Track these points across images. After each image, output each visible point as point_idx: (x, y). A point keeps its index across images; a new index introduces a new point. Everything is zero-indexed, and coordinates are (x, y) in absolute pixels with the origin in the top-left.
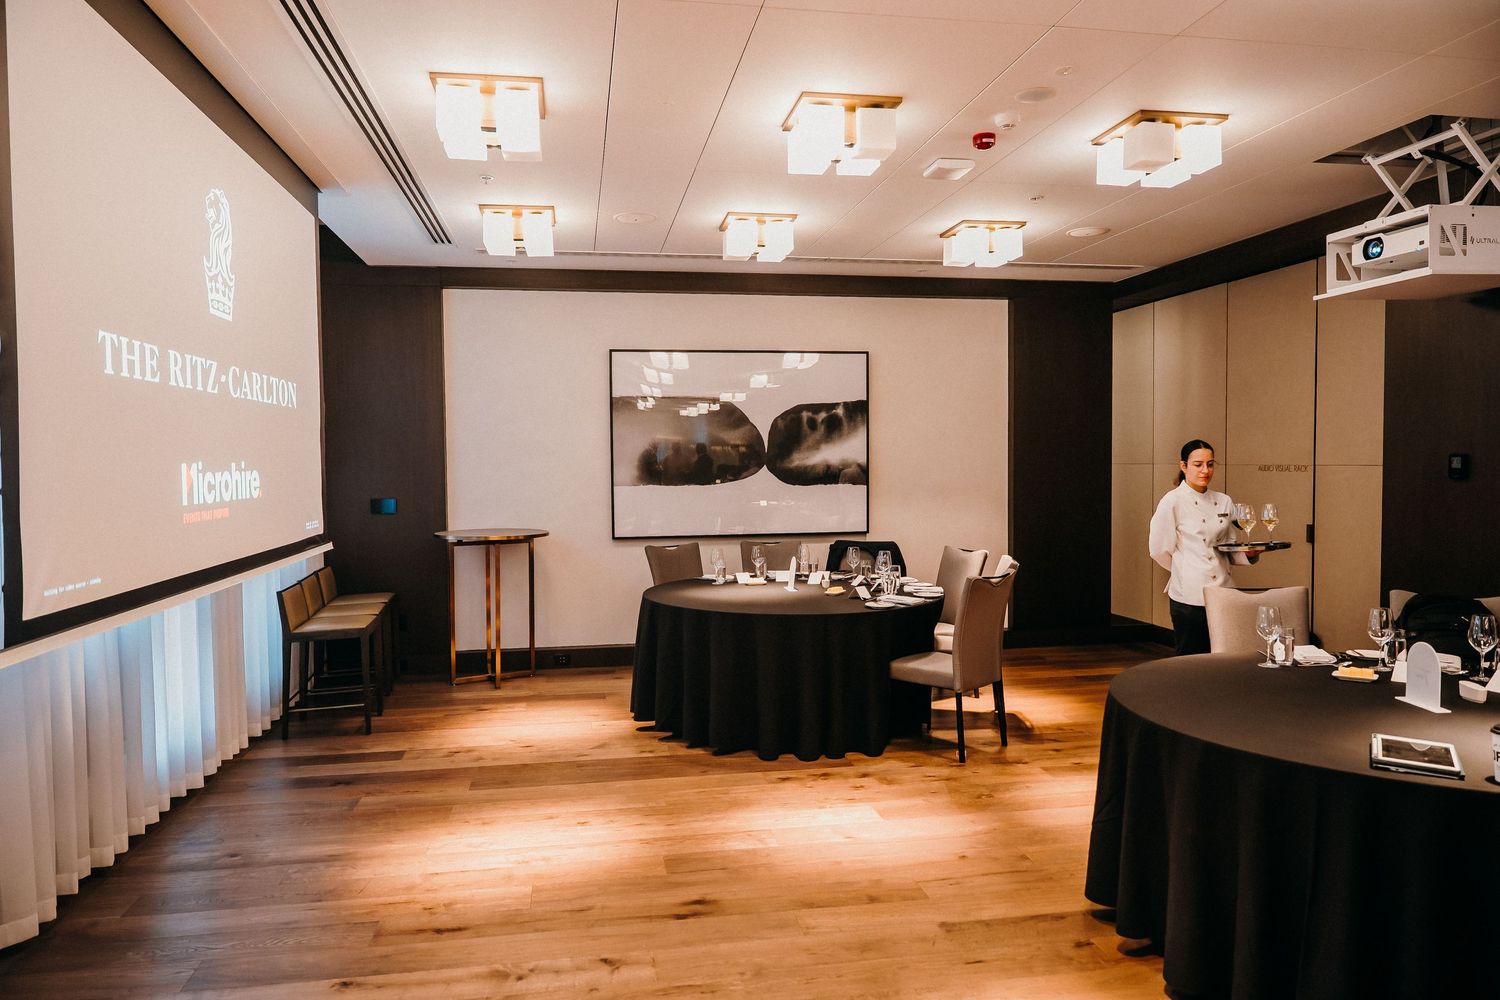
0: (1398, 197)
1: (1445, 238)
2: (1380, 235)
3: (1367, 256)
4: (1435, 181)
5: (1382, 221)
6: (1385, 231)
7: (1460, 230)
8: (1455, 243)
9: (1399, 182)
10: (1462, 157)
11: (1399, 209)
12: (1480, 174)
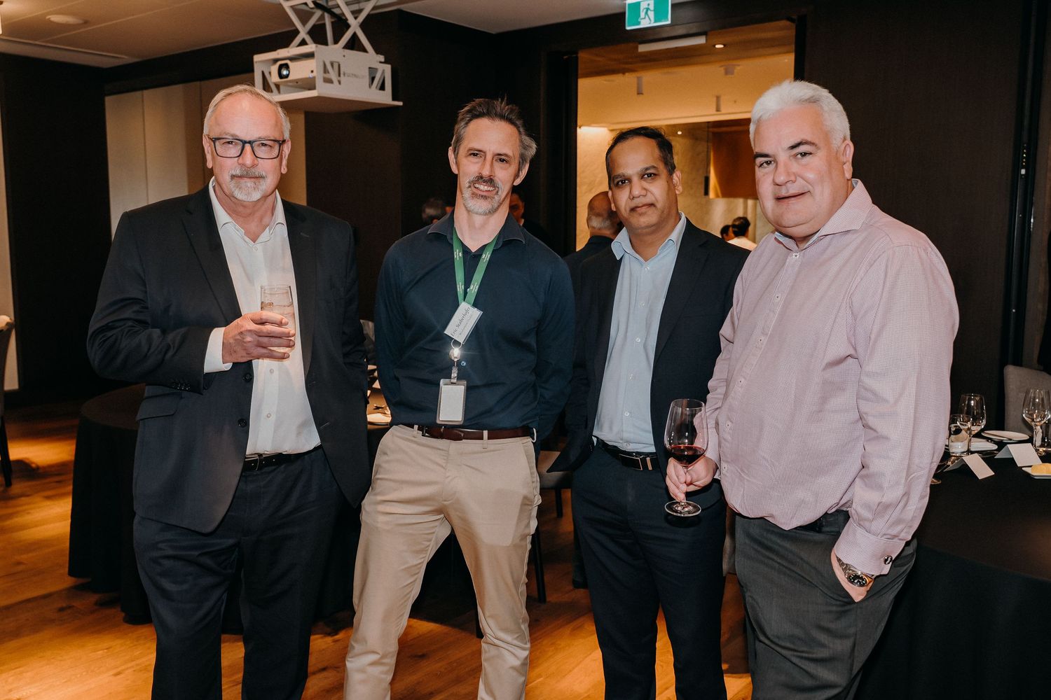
0: (303, 34)
1: (326, 71)
2: (288, 62)
3: (281, 76)
4: (324, 25)
5: (293, 50)
6: (293, 59)
7: (336, 66)
8: (333, 75)
9: (304, 22)
10: (336, 11)
11: (303, 43)
12: (348, 26)
